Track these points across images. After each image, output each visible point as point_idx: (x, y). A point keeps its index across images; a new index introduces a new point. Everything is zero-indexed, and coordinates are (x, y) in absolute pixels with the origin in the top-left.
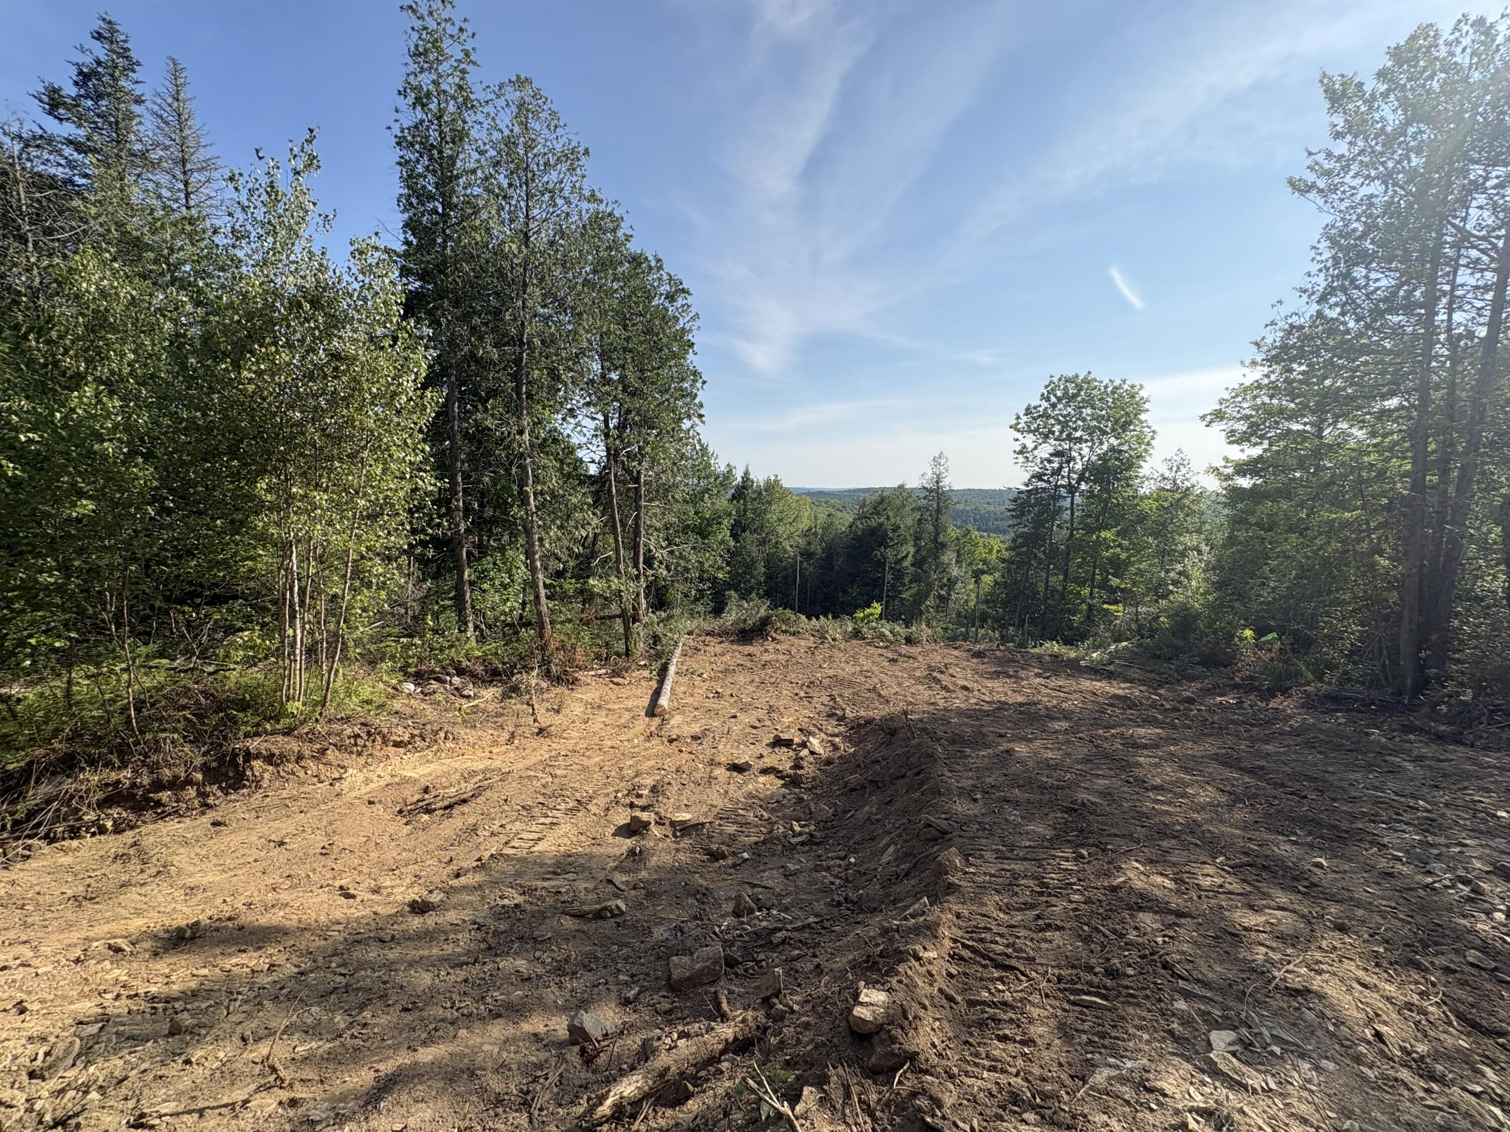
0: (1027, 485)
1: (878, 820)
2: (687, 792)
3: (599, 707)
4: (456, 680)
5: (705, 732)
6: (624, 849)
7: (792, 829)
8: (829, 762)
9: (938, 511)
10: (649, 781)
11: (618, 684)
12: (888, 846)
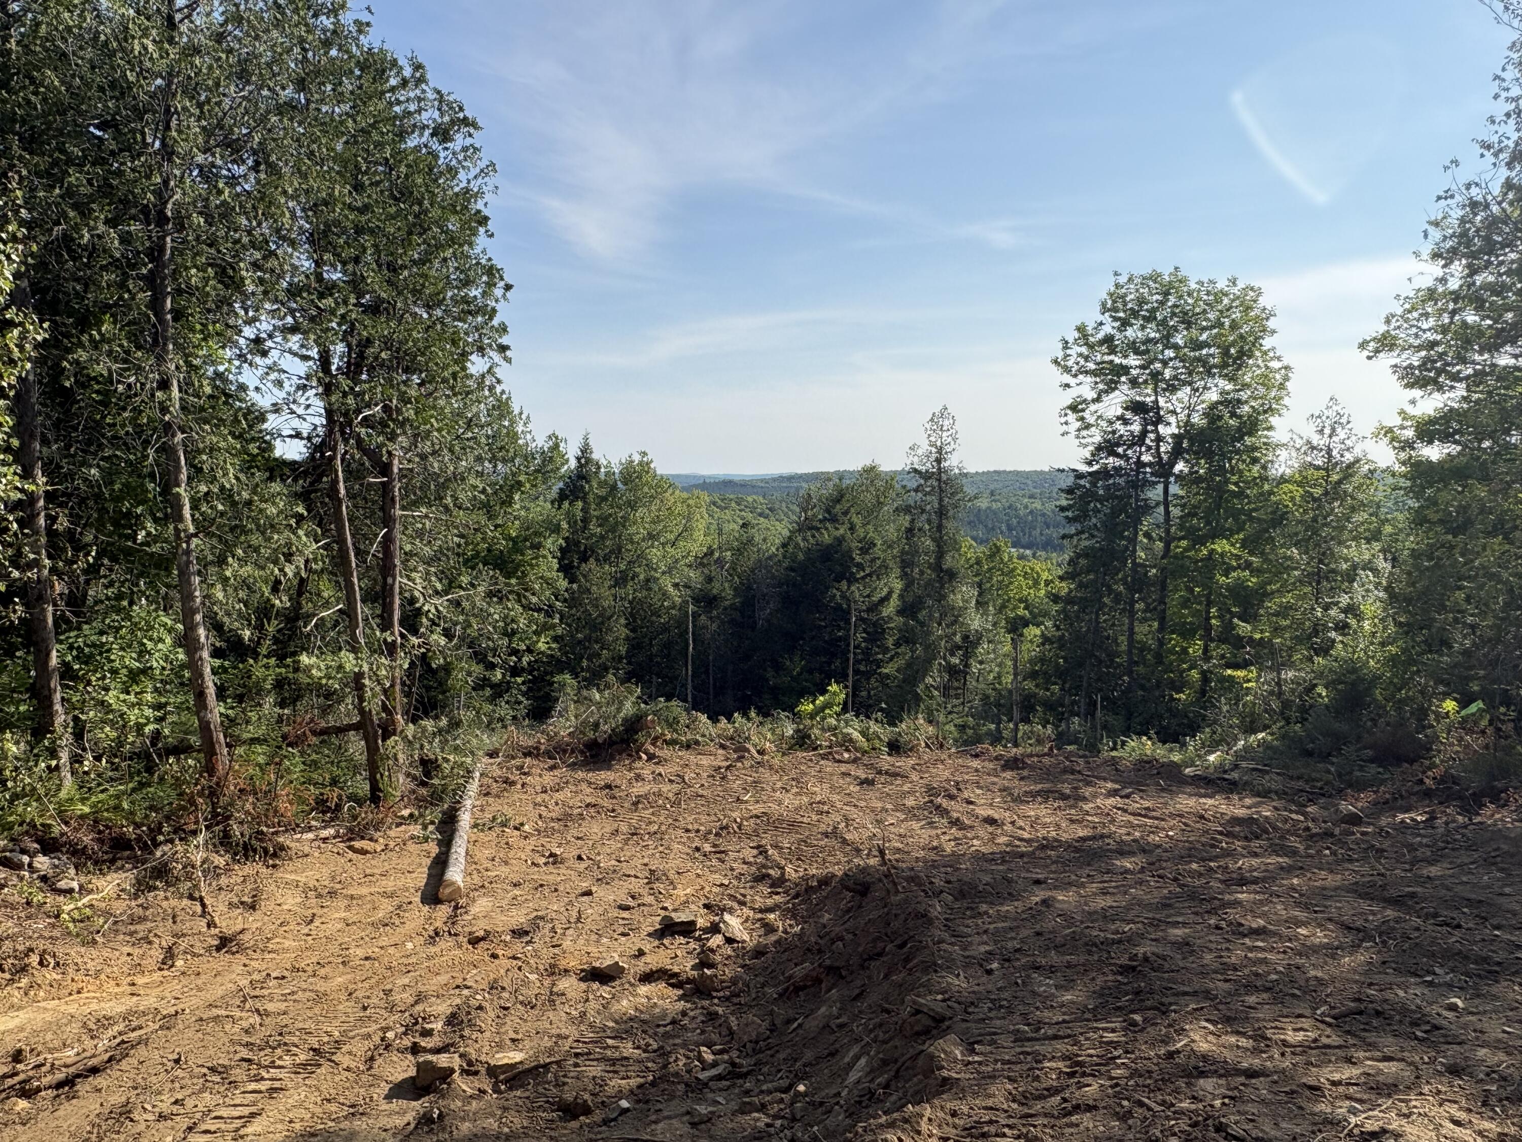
0: (1089, 463)
1: (841, 1026)
2: (511, 1021)
3: (332, 894)
4: (43, 862)
5: (537, 921)
6: (410, 1117)
7: (700, 1058)
8: (759, 952)
9: (942, 512)
10: (443, 1008)
11: (363, 852)
12: (857, 1058)
